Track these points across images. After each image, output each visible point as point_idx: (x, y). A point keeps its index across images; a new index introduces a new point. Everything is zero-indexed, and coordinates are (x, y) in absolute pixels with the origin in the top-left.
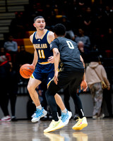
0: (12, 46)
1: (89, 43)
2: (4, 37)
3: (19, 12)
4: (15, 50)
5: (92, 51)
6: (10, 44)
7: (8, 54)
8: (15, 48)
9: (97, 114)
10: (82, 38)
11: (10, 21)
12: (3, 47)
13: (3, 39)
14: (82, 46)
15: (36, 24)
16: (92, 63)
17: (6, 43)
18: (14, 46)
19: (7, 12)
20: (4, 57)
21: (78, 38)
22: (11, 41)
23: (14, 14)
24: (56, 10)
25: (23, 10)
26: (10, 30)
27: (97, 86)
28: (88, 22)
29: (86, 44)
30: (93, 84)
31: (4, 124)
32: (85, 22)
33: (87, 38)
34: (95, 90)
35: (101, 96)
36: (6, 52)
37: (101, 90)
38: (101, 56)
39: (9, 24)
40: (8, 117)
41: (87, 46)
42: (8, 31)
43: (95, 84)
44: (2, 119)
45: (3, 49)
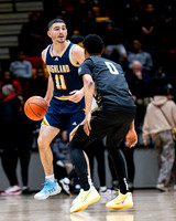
0: (24, 69)
1: (151, 64)
2: (10, 54)
3: (34, 13)
4: (29, 76)
5: (156, 77)
6: (20, 65)
7: (16, 83)
8: (28, 73)
9: (164, 182)
10: (138, 56)
11: (20, 27)
12: (8, 70)
13: (8, 57)
14: (138, 69)
15: (52, 32)
16: (156, 98)
17: (13, 64)
18: (27, 69)
19: (15, 11)
20: (10, 86)
21: (132, 56)
22: (21, 61)
23: (26, 15)
24: (95, 8)
25: (41, 9)
26: (19, 41)
27: (164, 136)
28: (148, 29)
29: (145, 65)
30: (158, 133)
31: (9, 199)
32: (144, 29)
33: (146, 55)
34: (163, 143)
35: (172, 152)
36: (13, 79)
37: (171, 142)
38: (170, 86)
39: (18, 32)
40: (16, 188)
41: (148, 68)
42: (16, 44)
43: (162, 132)
44: (7, 191)
45: (8, 73)
